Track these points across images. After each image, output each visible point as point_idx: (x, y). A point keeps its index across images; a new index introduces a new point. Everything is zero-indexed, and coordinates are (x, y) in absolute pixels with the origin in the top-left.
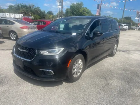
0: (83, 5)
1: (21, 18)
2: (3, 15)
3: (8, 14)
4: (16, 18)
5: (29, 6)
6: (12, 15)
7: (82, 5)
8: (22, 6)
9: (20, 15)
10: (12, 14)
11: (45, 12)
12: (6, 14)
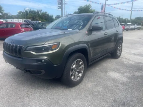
0: (91, 7)
2: (11, 20)
8: (30, 11)
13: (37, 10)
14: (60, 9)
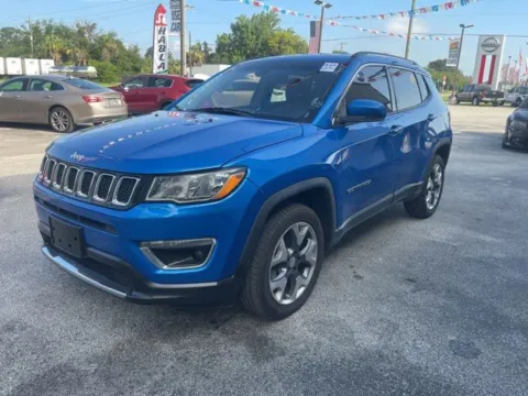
0: (279, 20)
1: (46, 73)
5: (77, 30)
6: (14, 62)
7: (276, 21)
9: (44, 61)
10: (14, 59)
13: (78, 25)
14: (177, 34)
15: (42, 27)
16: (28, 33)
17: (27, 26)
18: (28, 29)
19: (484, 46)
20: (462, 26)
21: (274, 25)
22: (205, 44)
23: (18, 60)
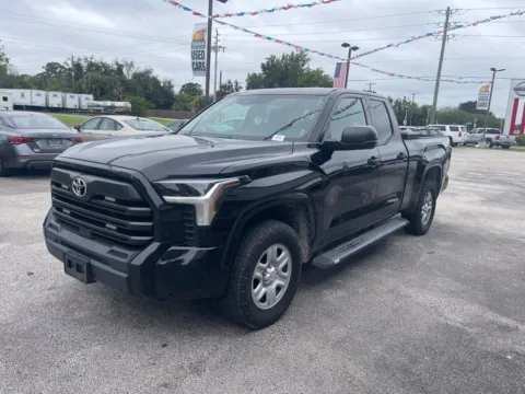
0: (309, 60)
1: (86, 107)
2: (23, 95)
3: (38, 95)
4: (69, 107)
5: (115, 67)
6: (55, 96)
7: (306, 61)
8: (91, 65)
9: (84, 96)
10: (56, 93)
11: (171, 87)
12: (35, 92)
13: (117, 64)
15: (84, 64)
16: (70, 69)
17: (70, 62)
18: (71, 66)
19: (516, 89)
20: (493, 70)
21: (303, 65)
22: (237, 83)
23: (59, 94)
